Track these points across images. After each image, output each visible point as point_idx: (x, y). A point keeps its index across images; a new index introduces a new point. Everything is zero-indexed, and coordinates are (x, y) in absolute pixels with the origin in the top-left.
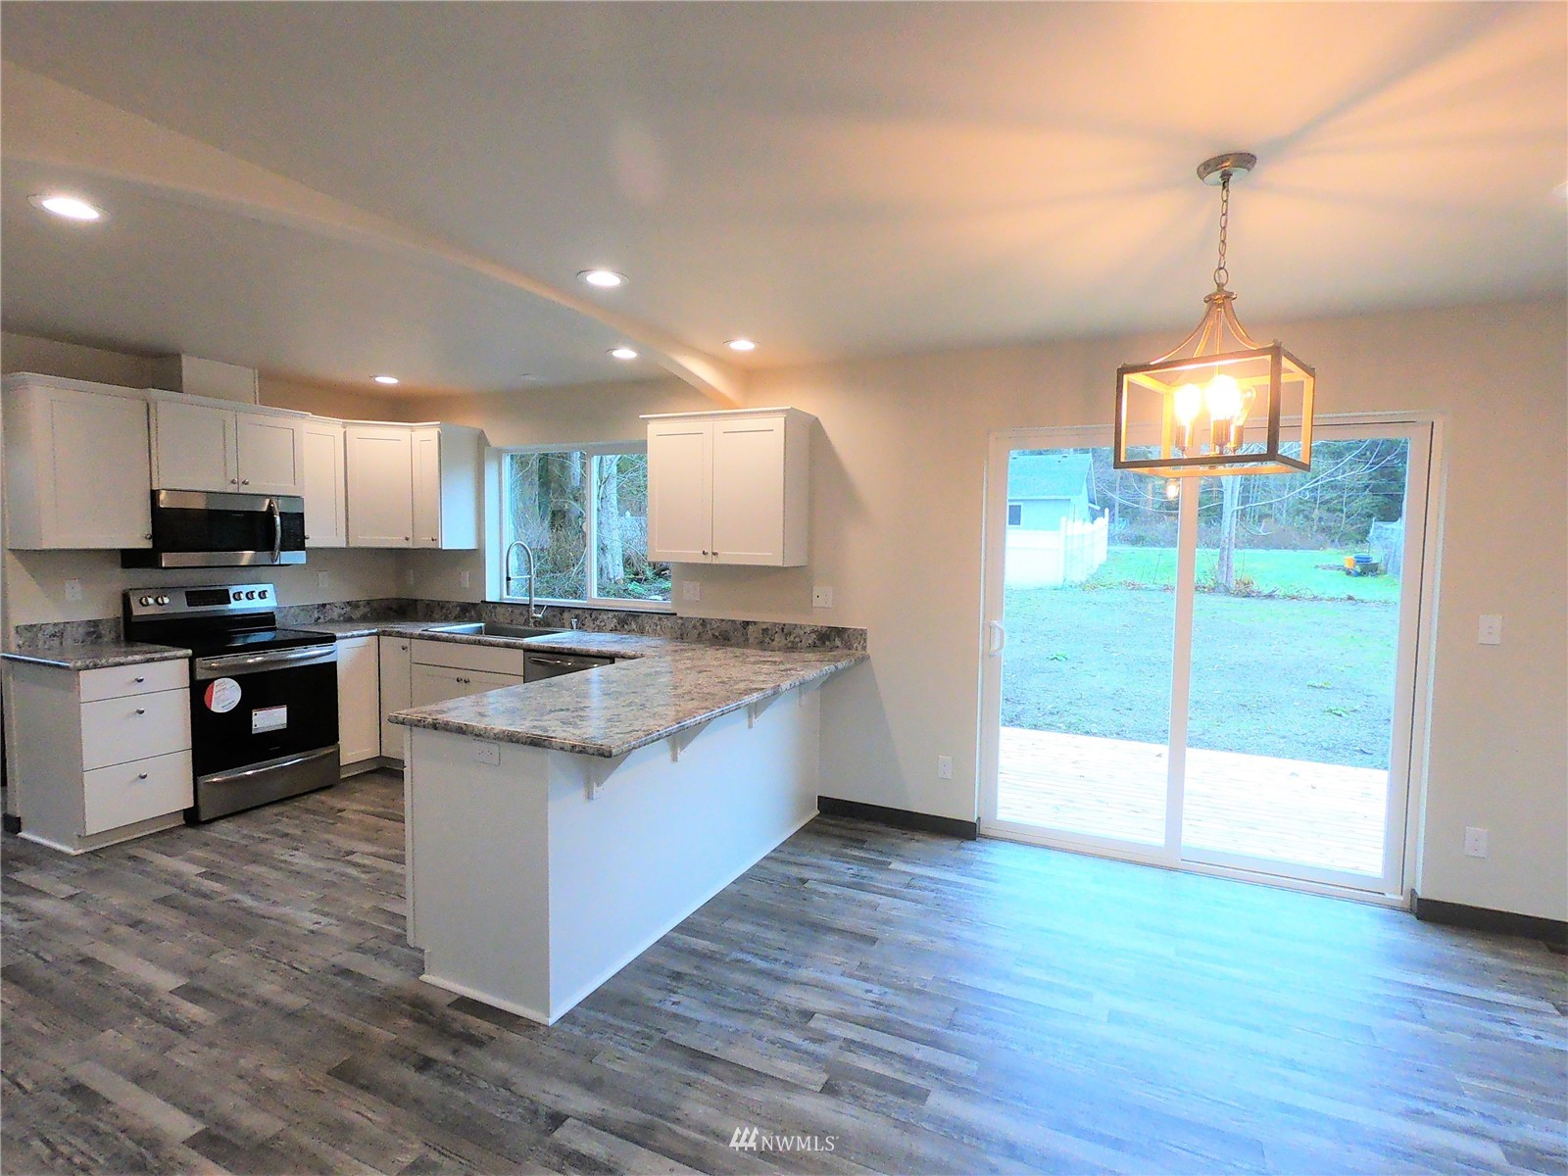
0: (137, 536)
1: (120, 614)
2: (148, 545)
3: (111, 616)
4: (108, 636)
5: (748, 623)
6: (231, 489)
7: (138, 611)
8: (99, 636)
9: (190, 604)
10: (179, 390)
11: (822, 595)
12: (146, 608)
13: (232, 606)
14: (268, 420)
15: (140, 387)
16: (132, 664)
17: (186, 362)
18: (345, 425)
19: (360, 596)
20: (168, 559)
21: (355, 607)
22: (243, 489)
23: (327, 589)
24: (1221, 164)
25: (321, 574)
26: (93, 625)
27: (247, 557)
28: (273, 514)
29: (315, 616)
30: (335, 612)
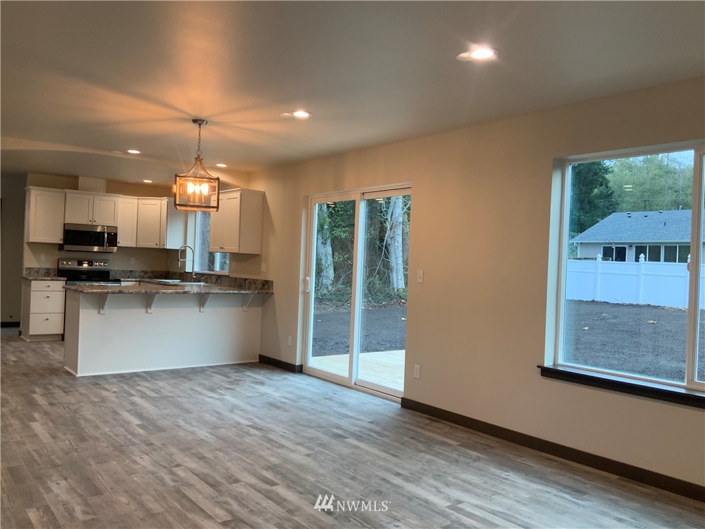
0: (58, 238)
1: (56, 267)
2: (62, 242)
3: (54, 267)
4: (52, 274)
6: (90, 223)
7: (61, 266)
8: (50, 274)
9: (78, 265)
10: (77, 189)
11: (263, 267)
12: (64, 265)
13: (94, 267)
14: (106, 198)
15: (63, 189)
16: (47, 280)
17: (81, 179)
18: (138, 199)
19: (149, 269)
20: (67, 247)
21: (146, 272)
22: (94, 224)
23: (134, 265)
24: (197, 121)
25: (132, 258)
26: (48, 269)
27: (96, 249)
28: (104, 233)
29: (128, 275)
30: (137, 274)
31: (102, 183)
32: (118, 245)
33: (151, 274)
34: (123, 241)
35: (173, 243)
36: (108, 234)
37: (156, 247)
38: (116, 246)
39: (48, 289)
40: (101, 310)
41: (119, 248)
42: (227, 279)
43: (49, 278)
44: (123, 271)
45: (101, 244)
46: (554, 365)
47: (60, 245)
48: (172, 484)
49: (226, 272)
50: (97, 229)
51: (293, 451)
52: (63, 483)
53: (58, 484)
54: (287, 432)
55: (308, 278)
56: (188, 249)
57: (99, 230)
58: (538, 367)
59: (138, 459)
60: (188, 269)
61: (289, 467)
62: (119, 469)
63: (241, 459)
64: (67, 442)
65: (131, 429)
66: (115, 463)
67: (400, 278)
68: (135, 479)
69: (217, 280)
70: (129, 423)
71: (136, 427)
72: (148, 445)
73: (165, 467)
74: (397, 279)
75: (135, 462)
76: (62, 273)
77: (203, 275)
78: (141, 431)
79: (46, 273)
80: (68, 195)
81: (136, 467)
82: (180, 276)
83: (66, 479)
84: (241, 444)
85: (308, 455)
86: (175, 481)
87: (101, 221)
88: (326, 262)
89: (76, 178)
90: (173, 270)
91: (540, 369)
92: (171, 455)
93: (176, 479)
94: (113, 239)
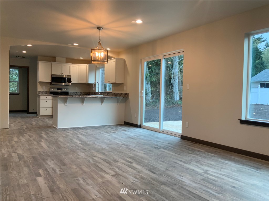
0: (49, 80)
2: (51, 81)
3: (48, 91)
4: (48, 93)
5: (118, 93)
6: (61, 74)
9: (57, 90)
10: (56, 62)
11: (125, 88)
12: (52, 90)
13: (63, 91)
14: (66, 65)
15: (51, 62)
16: (46, 95)
17: (57, 58)
18: (78, 65)
19: (82, 91)
20: (53, 83)
21: (82, 93)
22: (62, 74)
23: (77, 90)
24: (99, 28)
25: (76, 88)
26: (46, 92)
27: (63, 84)
28: (66, 78)
29: (75, 94)
30: (79, 93)
31: (65, 59)
32: (71, 82)
33: (84, 93)
34: (73, 81)
35: (91, 81)
36: (68, 78)
37: (85, 83)
38: (70, 83)
39: (46, 99)
40: (66, 104)
41: (72, 83)
42: (111, 94)
43: (47, 95)
44: (73, 92)
45: (65, 82)
46: (246, 119)
47: (50, 82)
48: (93, 162)
49: (111, 91)
50: (63, 77)
51: (138, 152)
52: (52, 161)
53: (50, 162)
54: (136, 146)
55: (142, 91)
56: (97, 83)
57: (64, 77)
58: (239, 120)
59: (80, 154)
60: (97, 91)
61: (137, 157)
62: (73, 157)
63: (119, 154)
64: (54, 149)
65: (77, 145)
66: (71, 155)
67: (177, 96)
68: (79, 160)
69: (108, 94)
70: (76, 143)
71: (79, 144)
72: (83, 150)
73: (90, 157)
74: (176, 97)
75: (79, 155)
76: (51, 93)
77: (102, 93)
78: (81, 145)
79: (46, 93)
80: (52, 64)
81: (79, 157)
82: (94, 94)
83: (53, 160)
84: (119, 150)
85: (145, 154)
86: (93, 161)
87: (65, 74)
88: (149, 91)
89: (55, 57)
90: (91, 91)
91: (240, 121)
92: (92, 153)
93: (94, 160)
94: (69, 80)
